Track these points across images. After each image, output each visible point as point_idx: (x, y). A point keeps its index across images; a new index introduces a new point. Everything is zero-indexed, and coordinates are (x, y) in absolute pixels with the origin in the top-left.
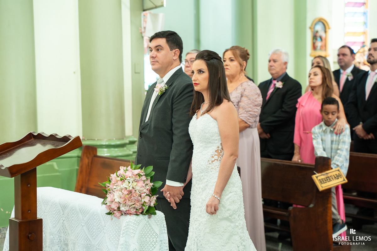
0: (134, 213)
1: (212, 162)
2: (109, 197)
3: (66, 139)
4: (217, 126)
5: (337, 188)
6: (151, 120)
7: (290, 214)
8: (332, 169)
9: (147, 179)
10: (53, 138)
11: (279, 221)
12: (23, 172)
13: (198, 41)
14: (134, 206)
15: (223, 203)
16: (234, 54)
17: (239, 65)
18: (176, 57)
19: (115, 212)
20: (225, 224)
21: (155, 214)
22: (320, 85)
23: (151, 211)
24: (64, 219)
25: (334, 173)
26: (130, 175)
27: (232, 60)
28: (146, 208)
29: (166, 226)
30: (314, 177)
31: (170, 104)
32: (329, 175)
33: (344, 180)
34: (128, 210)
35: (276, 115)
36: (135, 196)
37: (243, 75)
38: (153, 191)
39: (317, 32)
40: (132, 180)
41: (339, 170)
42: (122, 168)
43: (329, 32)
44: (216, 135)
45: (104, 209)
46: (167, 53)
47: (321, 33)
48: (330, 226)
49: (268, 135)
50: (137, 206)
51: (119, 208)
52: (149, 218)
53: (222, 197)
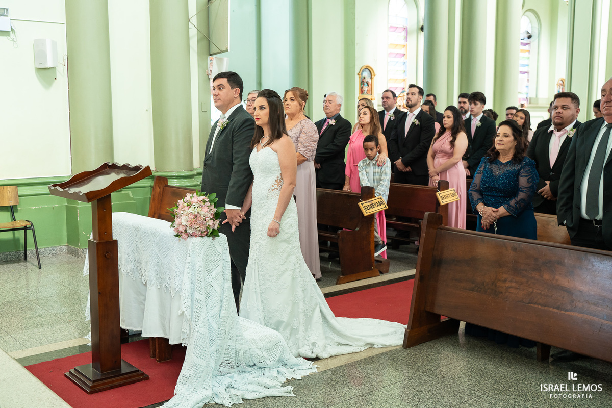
0: (200, 235)
1: (273, 190)
2: (177, 221)
3: (137, 168)
4: (277, 158)
5: (380, 213)
6: (214, 152)
7: (339, 237)
8: (375, 197)
9: (211, 205)
10: (125, 167)
11: (329, 242)
12: (99, 198)
13: (259, 83)
14: (199, 229)
15: (282, 227)
16: (294, 95)
17: (298, 105)
18: (237, 95)
19: (182, 234)
20: (284, 245)
21: (219, 236)
22: (369, 123)
23: (215, 234)
24: (137, 240)
25: (377, 201)
26: (196, 201)
27: (292, 100)
28: (210, 231)
29: (228, 246)
30: (360, 204)
31: (230, 137)
32: (373, 202)
33: (385, 206)
34: (194, 233)
35: (327, 147)
36: (201, 219)
37: (302, 113)
38: (217, 216)
39: (364, 78)
40: (197, 205)
41: (381, 198)
42: (188, 195)
43: (375, 78)
44: (276, 166)
45: (173, 232)
46: (229, 91)
47: (368, 79)
48: (373, 246)
49: (319, 165)
50: (202, 229)
51: (186, 230)
52: (213, 239)
53: (281, 221)
